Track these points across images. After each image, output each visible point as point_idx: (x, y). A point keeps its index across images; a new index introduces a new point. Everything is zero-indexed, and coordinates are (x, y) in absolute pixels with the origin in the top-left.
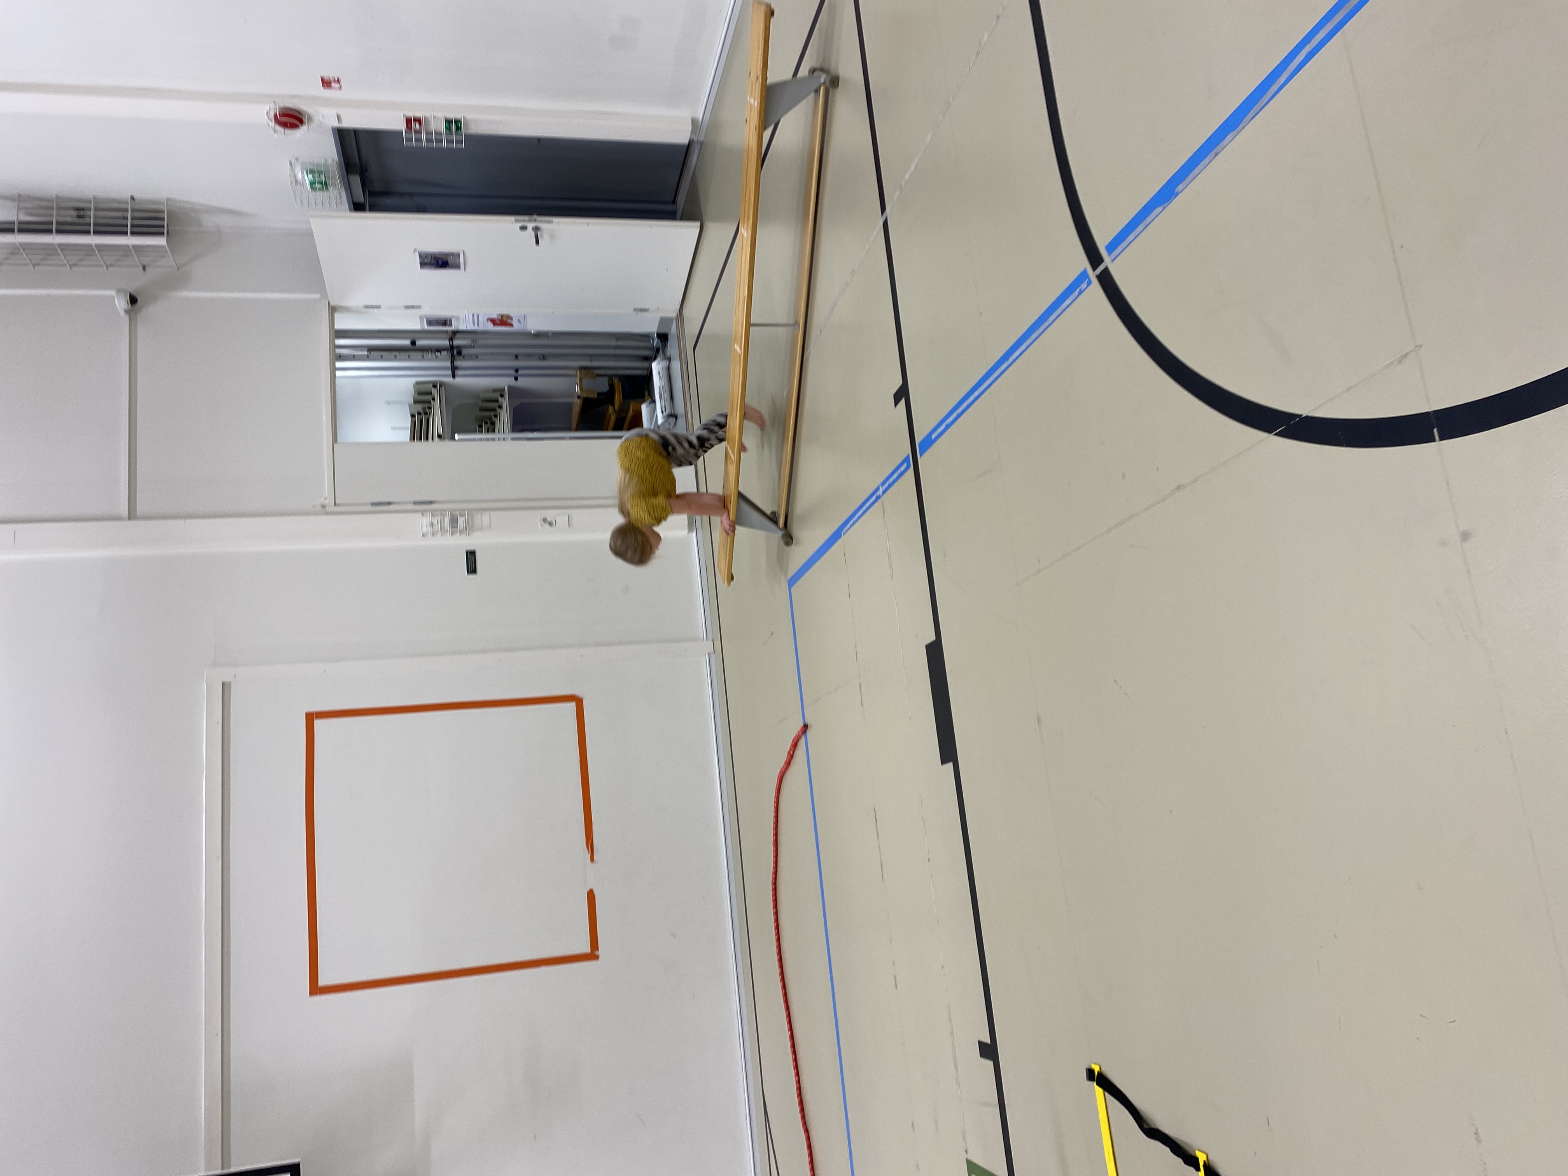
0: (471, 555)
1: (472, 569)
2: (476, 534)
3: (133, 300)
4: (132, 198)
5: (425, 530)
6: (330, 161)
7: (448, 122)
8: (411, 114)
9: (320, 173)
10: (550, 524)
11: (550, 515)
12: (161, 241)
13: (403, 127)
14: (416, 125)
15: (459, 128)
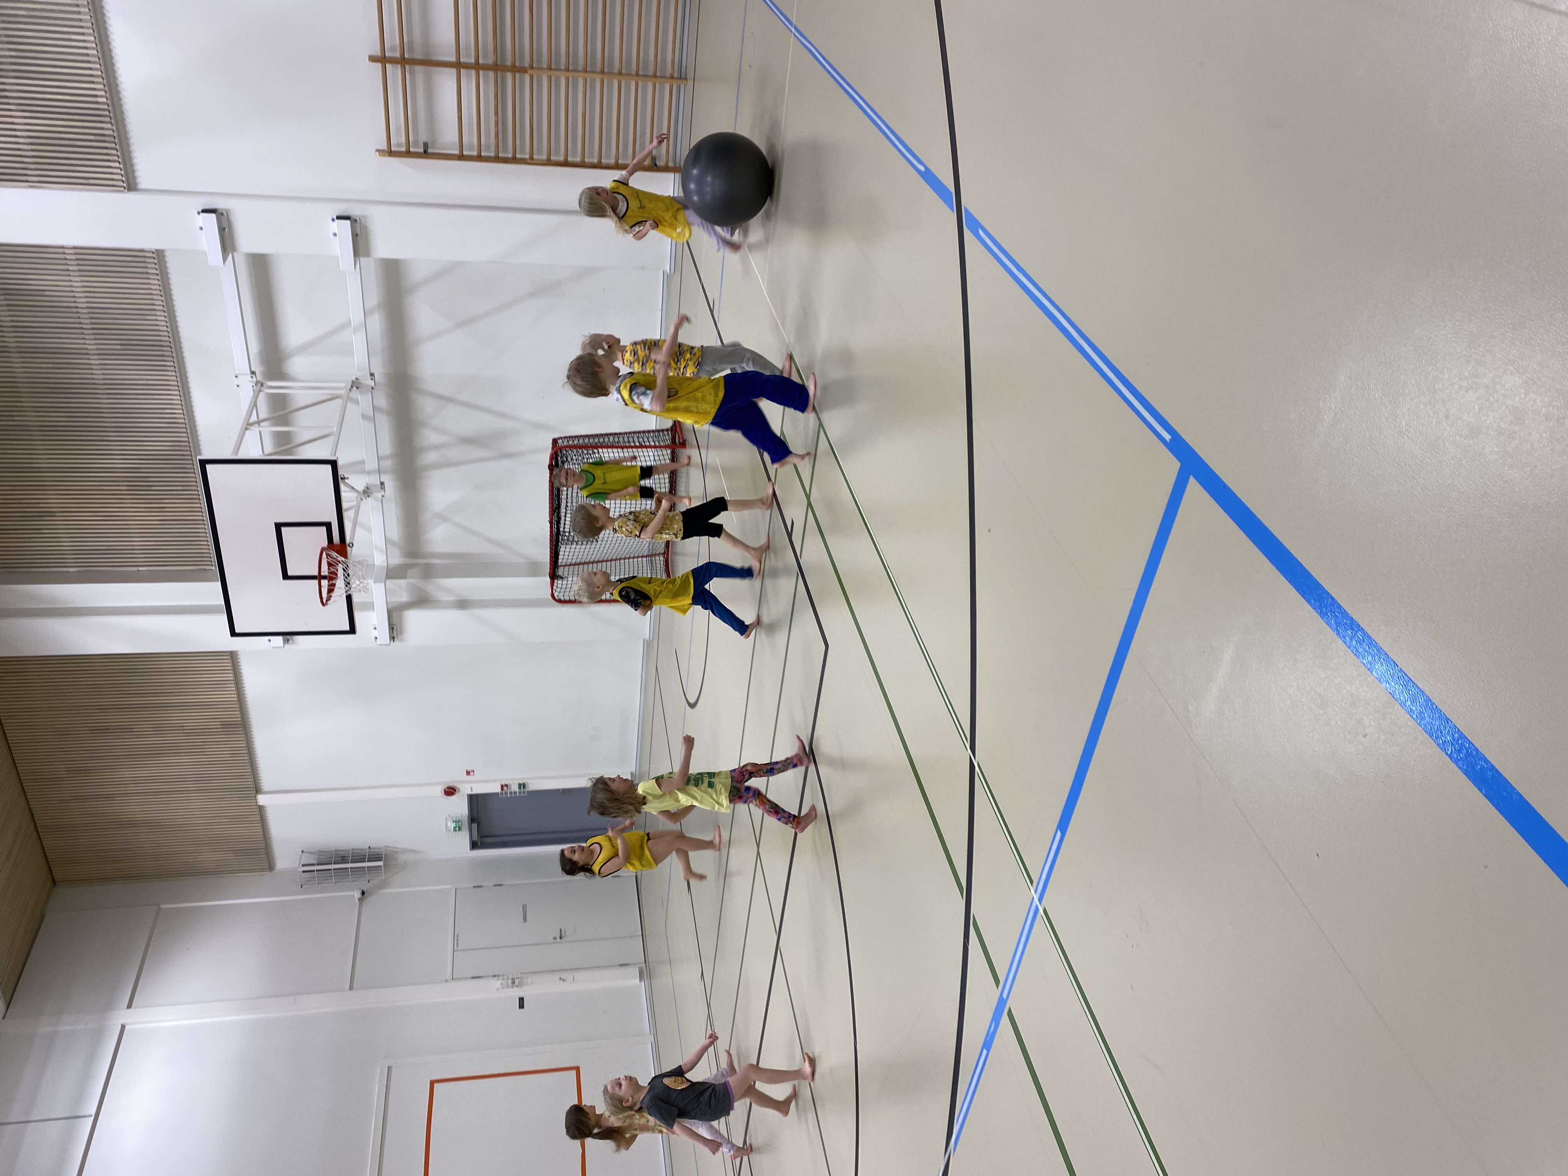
0: (521, 1000)
1: (521, 1006)
2: (524, 988)
3: (363, 893)
4: (369, 847)
5: (498, 986)
6: (464, 815)
7: (520, 785)
8: (503, 783)
9: (459, 821)
10: (564, 980)
11: (563, 976)
12: (381, 863)
13: (498, 790)
14: (505, 788)
15: (524, 787)
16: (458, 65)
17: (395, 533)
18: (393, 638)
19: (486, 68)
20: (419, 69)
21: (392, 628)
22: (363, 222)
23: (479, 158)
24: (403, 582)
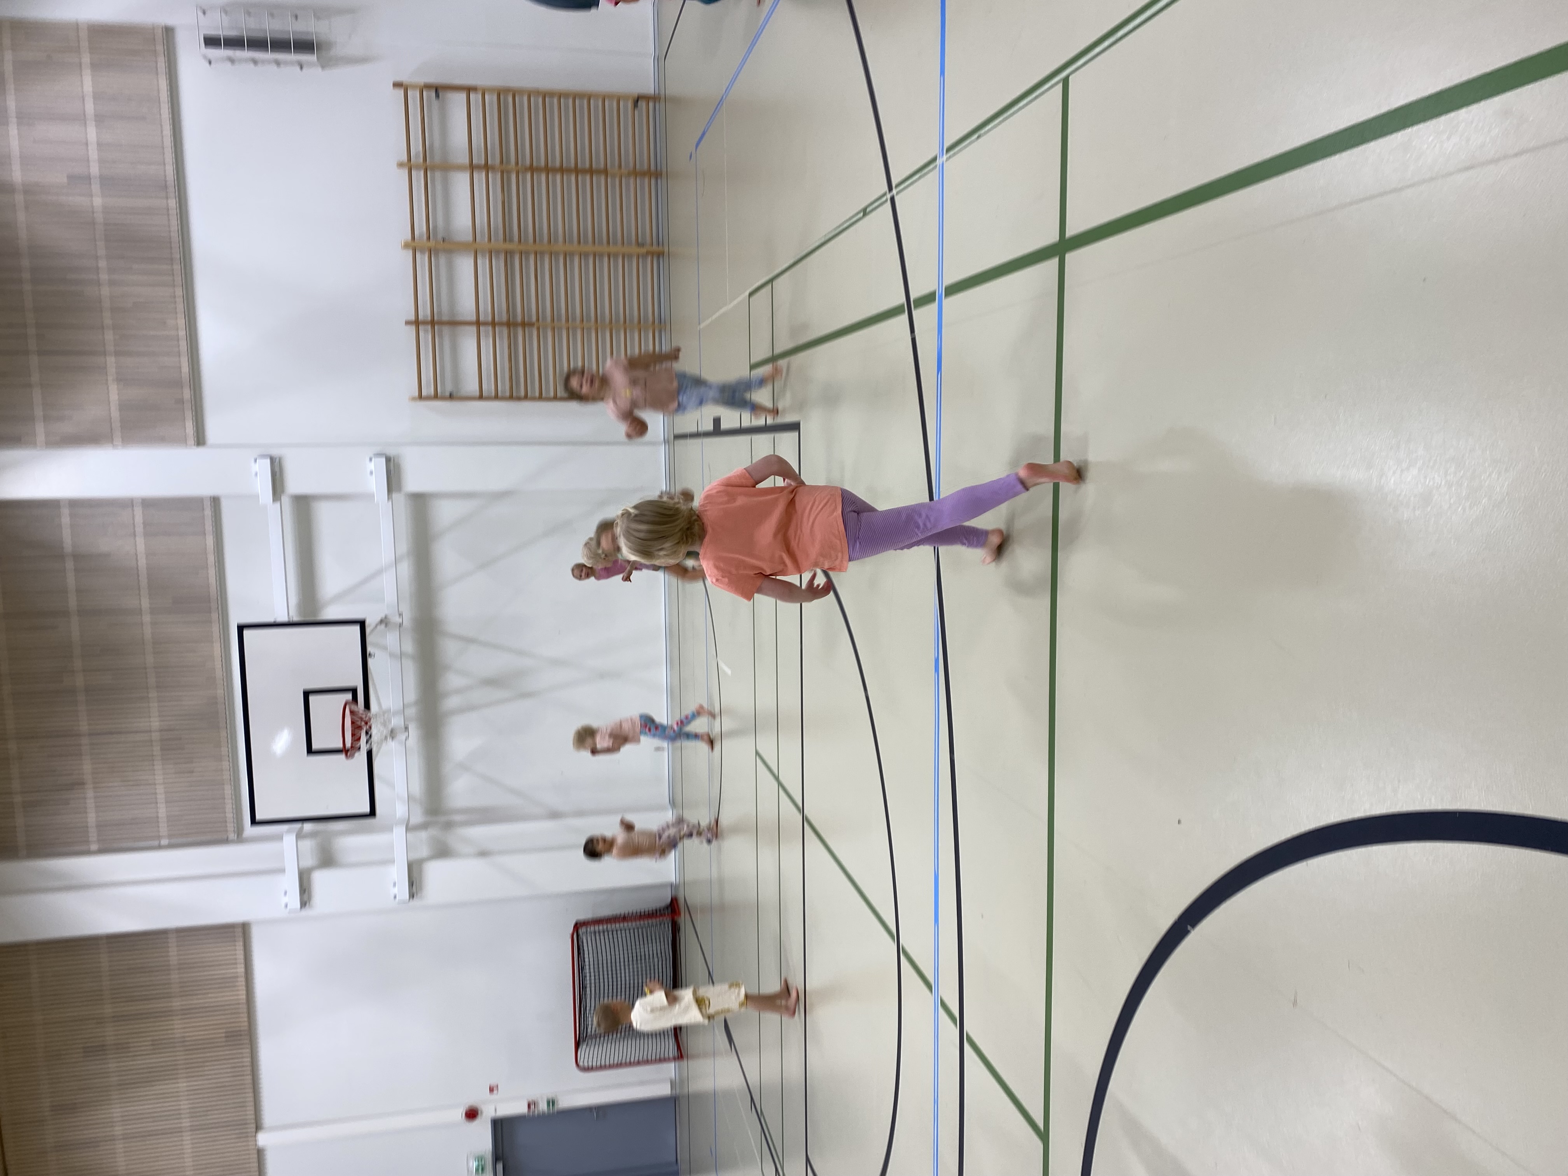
6: (487, 1151)
7: (548, 1101)
8: (530, 1100)
9: (482, 1159)
13: (525, 1110)
14: (532, 1107)
15: (553, 1104)
16: (478, 323)
17: (417, 787)
18: (412, 896)
19: (501, 324)
20: (446, 330)
21: (411, 884)
22: (396, 460)
23: (496, 397)
24: (423, 835)
